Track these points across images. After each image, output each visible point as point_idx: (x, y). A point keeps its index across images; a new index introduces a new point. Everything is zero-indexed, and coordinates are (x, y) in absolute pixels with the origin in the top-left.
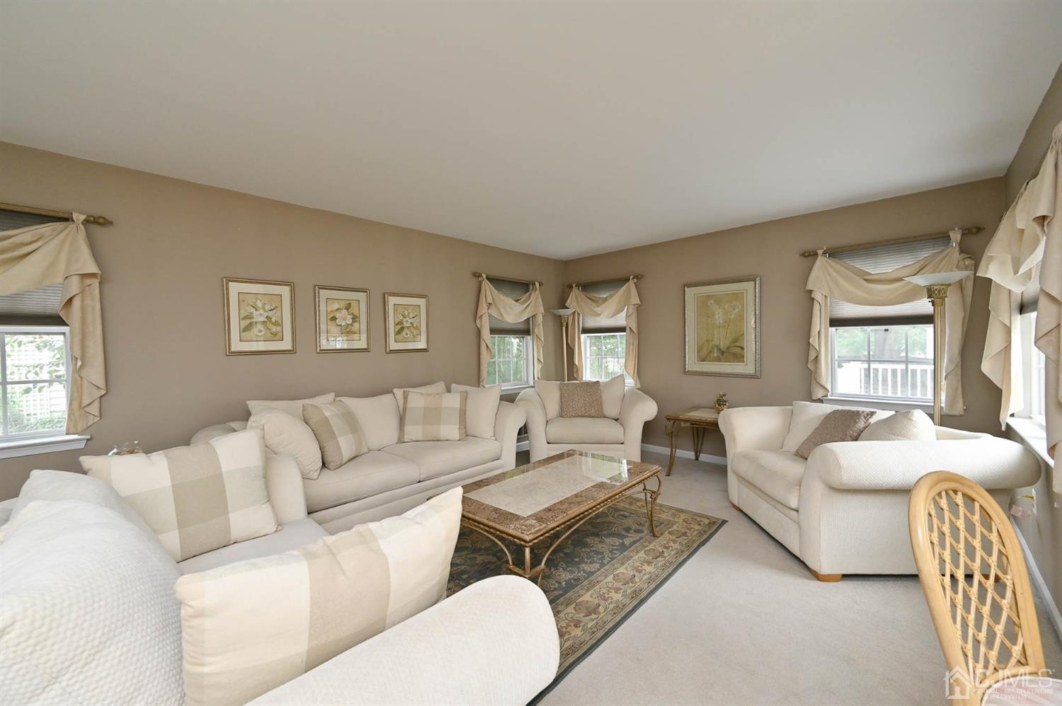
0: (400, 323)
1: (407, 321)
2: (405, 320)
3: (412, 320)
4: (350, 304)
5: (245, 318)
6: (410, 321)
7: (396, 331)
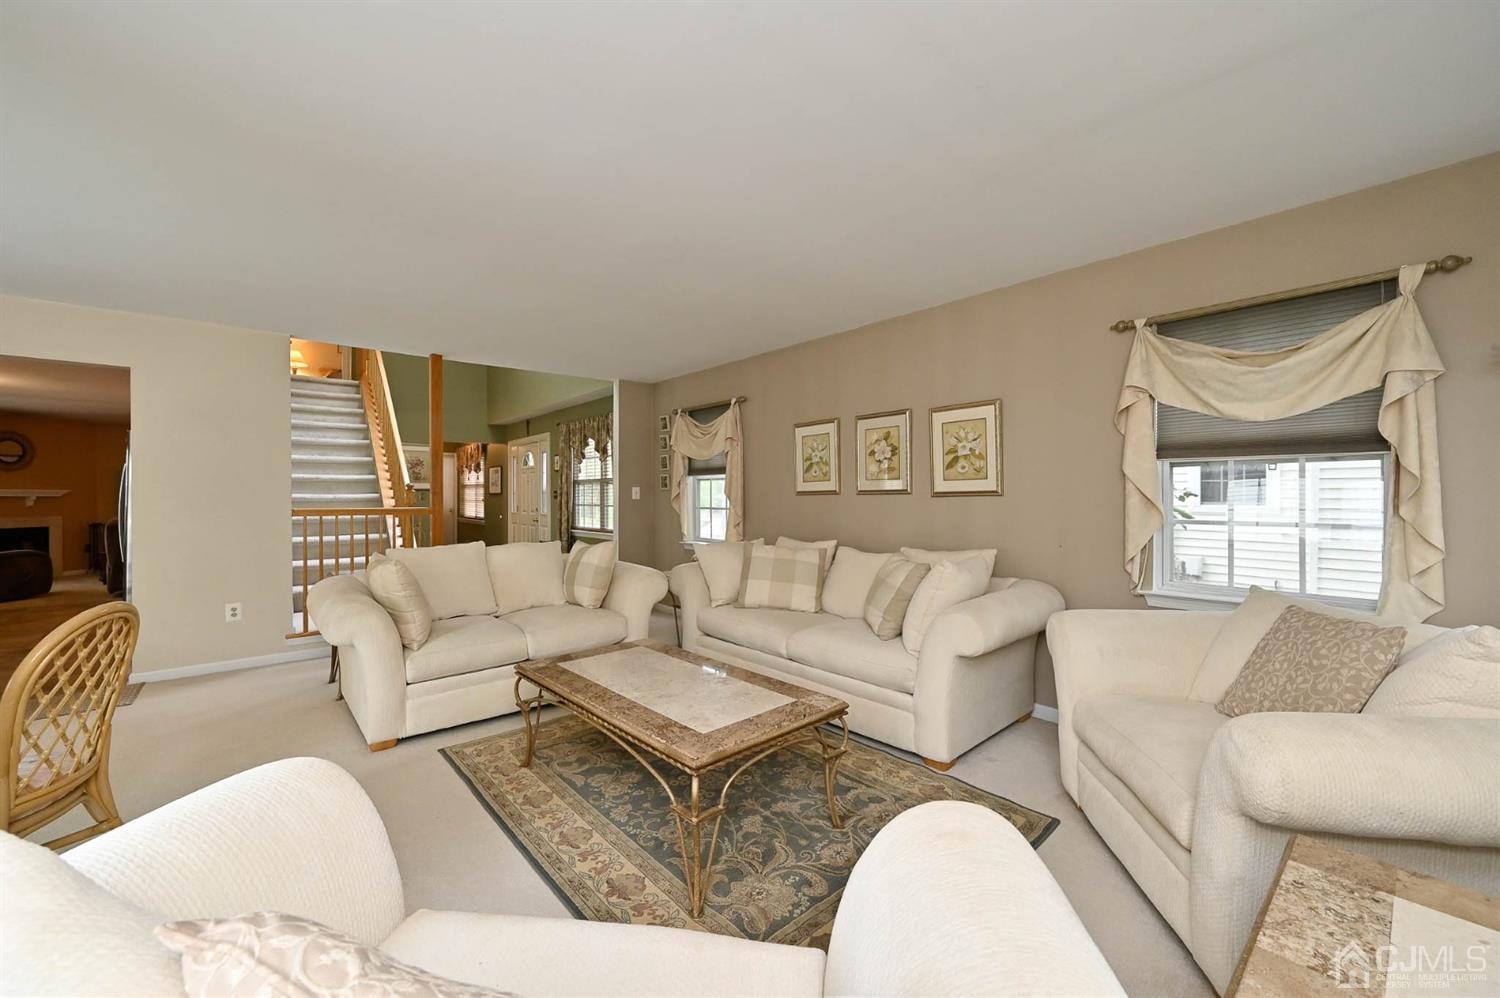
0: (953, 450)
1: (964, 447)
2: (960, 445)
3: (973, 445)
4: (889, 433)
5: (807, 459)
6: (969, 446)
7: (946, 464)
